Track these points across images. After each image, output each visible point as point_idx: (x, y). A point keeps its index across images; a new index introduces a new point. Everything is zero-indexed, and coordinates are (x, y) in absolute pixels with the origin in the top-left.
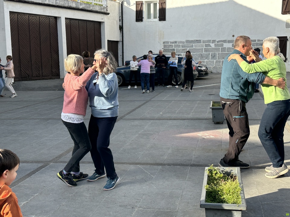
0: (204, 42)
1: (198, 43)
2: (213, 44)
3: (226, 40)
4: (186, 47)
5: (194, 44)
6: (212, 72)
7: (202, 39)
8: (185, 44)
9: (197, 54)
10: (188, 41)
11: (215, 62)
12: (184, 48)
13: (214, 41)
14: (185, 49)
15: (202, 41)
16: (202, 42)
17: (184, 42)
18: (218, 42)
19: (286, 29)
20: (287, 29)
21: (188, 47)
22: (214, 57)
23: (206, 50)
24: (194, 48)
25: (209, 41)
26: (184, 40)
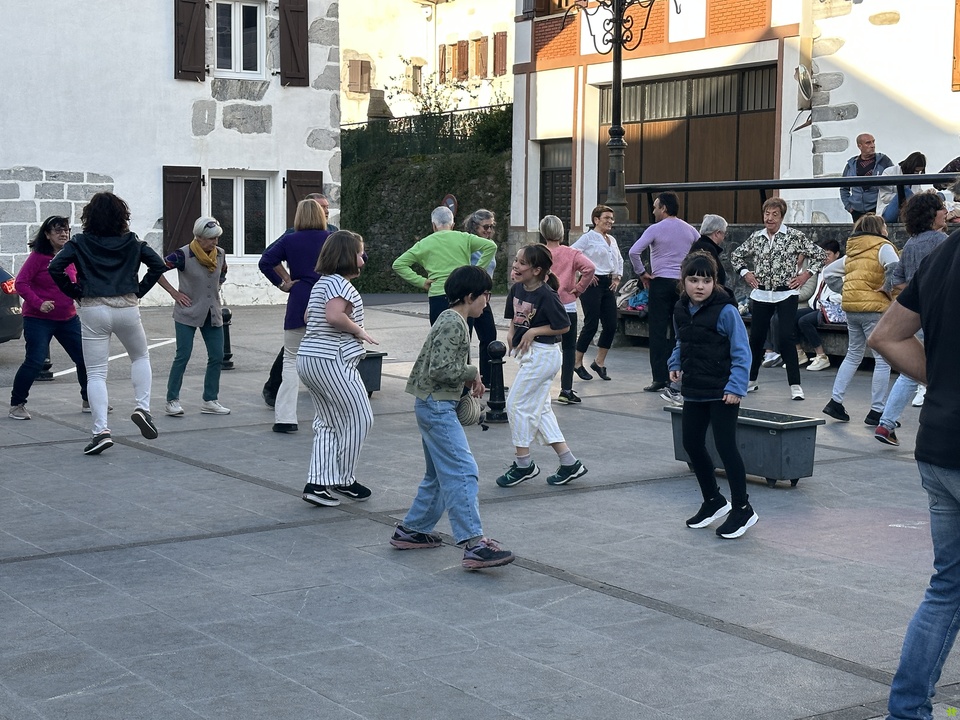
19: (194, 137)
20: (198, 138)
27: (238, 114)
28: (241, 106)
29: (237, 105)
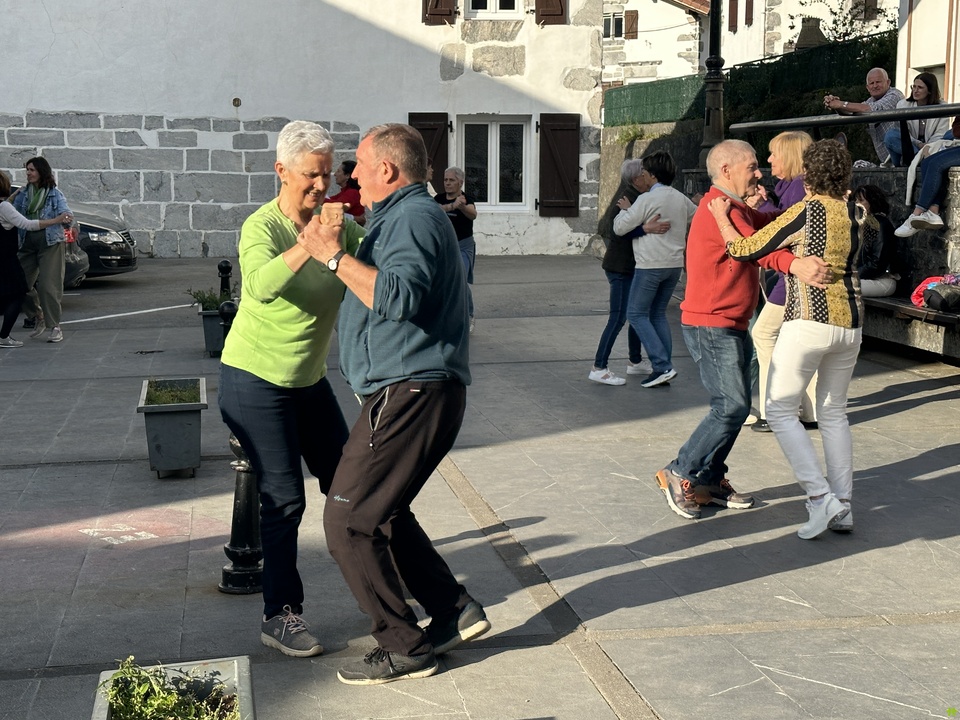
0: (111, 122)
1: (85, 126)
2: (154, 134)
3: (206, 120)
4: (31, 143)
5: (65, 131)
6: (152, 257)
7: (102, 110)
8: (24, 128)
9: (81, 174)
10: (36, 117)
11: (163, 211)
12: (22, 147)
13: (154, 122)
14: (26, 151)
15: (101, 117)
16: (102, 123)
17: (21, 119)
18: (171, 125)
19: (442, 82)
20: (446, 82)
21: (41, 142)
22: (157, 187)
23: (123, 159)
24: (67, 146)
25: (135, 120)
26: (20, 111)
27: (489, 57)
28: (493, 47)
29: (488, 47)
